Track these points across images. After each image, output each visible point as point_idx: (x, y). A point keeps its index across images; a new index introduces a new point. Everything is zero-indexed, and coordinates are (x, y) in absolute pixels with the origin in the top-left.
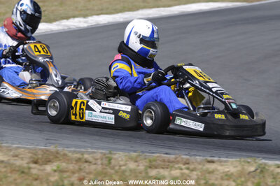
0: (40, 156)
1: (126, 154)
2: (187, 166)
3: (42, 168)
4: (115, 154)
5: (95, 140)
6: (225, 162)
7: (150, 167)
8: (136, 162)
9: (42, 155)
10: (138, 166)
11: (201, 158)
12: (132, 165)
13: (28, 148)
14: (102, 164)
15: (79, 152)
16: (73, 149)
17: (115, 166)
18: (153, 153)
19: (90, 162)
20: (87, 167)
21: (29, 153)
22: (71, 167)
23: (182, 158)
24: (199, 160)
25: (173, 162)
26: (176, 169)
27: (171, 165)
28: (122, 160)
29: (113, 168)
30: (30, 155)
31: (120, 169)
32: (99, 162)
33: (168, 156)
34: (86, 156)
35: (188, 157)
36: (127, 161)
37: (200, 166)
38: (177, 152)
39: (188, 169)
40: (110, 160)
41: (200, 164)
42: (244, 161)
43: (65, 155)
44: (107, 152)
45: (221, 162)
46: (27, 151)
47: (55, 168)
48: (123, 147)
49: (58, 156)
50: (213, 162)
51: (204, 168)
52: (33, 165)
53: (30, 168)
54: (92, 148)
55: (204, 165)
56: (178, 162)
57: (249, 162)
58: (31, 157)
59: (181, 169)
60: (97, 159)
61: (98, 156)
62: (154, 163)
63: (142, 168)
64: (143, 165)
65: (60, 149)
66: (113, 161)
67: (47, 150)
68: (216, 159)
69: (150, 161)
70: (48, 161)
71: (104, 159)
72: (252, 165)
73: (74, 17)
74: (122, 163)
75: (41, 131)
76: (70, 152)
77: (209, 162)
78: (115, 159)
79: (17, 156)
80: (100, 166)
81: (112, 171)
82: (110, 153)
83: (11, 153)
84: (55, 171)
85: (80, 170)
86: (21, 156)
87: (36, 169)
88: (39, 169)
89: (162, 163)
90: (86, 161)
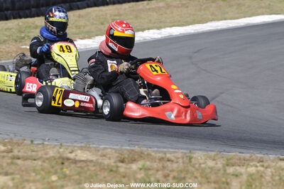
0: (126, 156)
1: (206, 153)
2: (261, 163)
3: (128, 167)
4: (194, 153)
7: (228, 165)
8: (214, 160)
9: (128, 155)
10: (216, 164)
11: (274, 156)
12: (211, 163)
13: (114, 149)
14: (183, 163)
15: (162, 152)
16: (156, 149)
17: (196, 164)
19: (172, 161)
20: (170, 165)
21: (116, 152)
22: (155, 165)
23: (257, 157)
24: (272, 158)
25: (248, 160)
26: (252, 166)
27: (247, 163)
28: (201, 159)
29: (194, 166)
30: (117, 155)
31: (200, 167)
32: (181, 160)
33: (243, 155)
34: (168, 155)
35: (262, 155)
36: (206, 159)
37: (274, 164)
38: (252, 151)
39: (263, 166)
40: (191, 158)
41: (273, 162)
43: (149, 155)
44: (188, 151)
46: (113, 151)
47: (140, 167)
48: (199, 147)
49: (143, 155)
51: (278, 165)
52: (120, 164)
53: (117, 167)
54: (172, 148)
55: (277, 163)
56: (253, 160)
58: (117, 157)
59: (257, 166)
60: (178, 158)
61: (179, 154)
62: (231, 161)
63: (220, 165)
64: (221, 163)
65: (144, 149)
66: (193, 160)
67: (133, 150)
69: (228, 160)
70: (133, 161)
71: (185, 159)
73: (149, 29)
74: (201, 161)
75: (124, 133)
76: (154, 151)
77: (281, 160)
78: (195, 158)
79: (104, 156)
80: (181, 164)
81: (193, 169)
82: (190, 152)
83: (100, 153)
84: (141, 169)
85: (164, 167)
86: (108, 156)
87: (123, 168)
88: (126, 168)
89: (238, 162)
90: (169, 160)
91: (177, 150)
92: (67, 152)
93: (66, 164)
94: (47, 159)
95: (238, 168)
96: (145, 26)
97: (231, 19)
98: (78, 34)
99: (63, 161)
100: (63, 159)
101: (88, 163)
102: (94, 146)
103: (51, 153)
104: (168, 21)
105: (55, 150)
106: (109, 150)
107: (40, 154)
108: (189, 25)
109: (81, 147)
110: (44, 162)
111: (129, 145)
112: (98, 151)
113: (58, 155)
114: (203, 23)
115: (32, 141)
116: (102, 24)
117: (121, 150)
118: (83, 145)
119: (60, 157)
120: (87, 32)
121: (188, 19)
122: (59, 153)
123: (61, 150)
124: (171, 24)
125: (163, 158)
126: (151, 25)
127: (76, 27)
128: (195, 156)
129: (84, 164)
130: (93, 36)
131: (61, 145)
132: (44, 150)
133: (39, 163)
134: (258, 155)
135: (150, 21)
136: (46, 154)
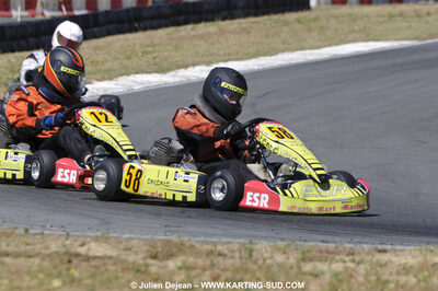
0: (160, 249)
1: (272, 243)
2: (351, 257)
3: (162, 264)
4: (256, 244)
5: (229, 225)
6: (401, 251)
7: (304, 260)
8: (284, 253)
9: (163, 249)
10: (288, 258)
11: (370, 246)
12: (280, 258)
13: (144, 239)
14: (241, 258)
15: (211, 243)
16: (202, 239)
17: (258, 259)
19: (225, 256)
20: (221, 261)
21: (145, 244)
22: (200, 262)
23: (345, 248)
24: (366, 249)
25: (333, 252)
26: (337, 261)
27: (330, 257)
28: (267, 252)
29: (255, 262)
30: (147, 248)
31: (264, 263)
32: (237, 255)
33: (326, 245)
34: (219, 248)
35: (352, 246)
37: (369, 258)
38: (338, 239)
39: (353, 261)
40: (251, 252)
41: (368, 253)
42: (426, 250)
43: (192, 247)
44: (247, 241)
45: (395, 251)
46: (142, 243)
47: (180, 264)
48: (265, 234)
49: (183, 248)
50: (385, 251)
51: (374, 260)
52: (151, 261)
53: (147, 265)
54: (226, 236)
55: (373, 256)
56: (339, 253)
57: (432, 251)
58: (148, 251)
59: (344, 262)
60: (233, 251)
61: (236, 247)
62: (308, 255)
63: (292, 261)
64: (295, 258)
65: (186, 239)
66: (255, 254)
67: (169, 241)
68: (389, 247)
69: (303, 253)
70: (170, 256)
71: (243, 252)
73: (194, 65)
74: (266, 255)
76: (197, 242)
77: (379, 251)
78: (257, 251)
79: (129, 249)
80: (238, 260)
81: (254, 267)
82: (251, 242)
83: (122, 246)
84: (180, 268)
85: (213, 265)
86: (134, 249)
87: (155, 266)
88: (159, 267)
89: (319, 255)
90: (220, 254)
91: (232, 240)
92: (76, 244)
93: (75, 262)
94: (48, 255)
95: (318, 264)
96: (189, 61)
97: (310, 48)
98: (94, 73)
99: (71, 258)
100: (71, 255)
101: (106, 261)
102: (115, 235)
103: (54, 247)
104: (222, 52)
105: (60, 242)
106: (136, 241)
107: (38, 248)
108: (250, 58)
109: (97, 237)
110: (43, 260)
111: (165, 234)
112: (121, 242)
113: (63, 250)
114: (272, 55)
115: (27, 230)
116: (129, 58)
118: (99, 234)
119: (65, 253)
120: (107, 71)
121: (251, 50)
122: (65, 246)
123: (68, 242)
124: (226, 58)
125: (212, 252)
126: (197, 59)
127: (92, 62)
128: (257, 247)
129: (101, 262)
130: (116, 77)
131: (68, 235)
132: (44, 242)
133: (37, 261)
134: (347, 245)
135: (196, 53)
136: (47, 248)
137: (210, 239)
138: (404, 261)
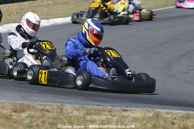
0: (18, 108)
1: (72, 106)
2: (110, 113)
3: (19, 115)
4: (65, 106)
5: (53, 97)
6: (135, 110)
7: (87, 114)
8: (78, 110)
9: (20, 107)
10: (80, 113)
11: (119, 108)
12: (76, 113)
14: (57, 112)
15: (43, 105)
16: (39, 103)
17: (65, 113)
18: (89, 105)
19: (49, 111)
20: (48, 114)
22: (38, 114)
23: (107, 109)
24: (118, 110)
25: (101, 111)
26: (103, 115)
27: (100, 112)
28: (70, 110)
29: (64, 115)
30: (12, 107)
31: (68, 115)
32: (55, 111)
33: (99, 107)
34: (47, 107)
35: (111, 108)
36: (73, 110)
37: (119, 114)
38: (104, 104)
39: (111, 115)
40: (62, 110)
41: (118, 112)
42: (146, 110)
43: (34, 107)
44: (60, 104)
45: (132, 110)
46: (10, 104)
47: (27, 115)
48: (70, 101)
49: (30, 107)
50: (126, 111)
51: (121, 114)
52: (13, 113)
53: (11, 115)
54: (51, 102)
56: (105, 111)
57: (149, 111)
58: (13, 108)
59: (107, 115)
60: (54, 109)
61: (55, 107)
62: (90, 112)
63: (82, 114)
64: (83, 113)
65: (31, 103)
66: (64, 111)
67: (23, 104)
68: (128, 109)
69: (87, 110)
70: (23, 111)
71: (58, 109)
72: (151, 113)
74: (69, 111)
75: (20, 91)
76: (37, 104)
77: (124, 111)
78: (65, 109)
79: (3, 107)
80: (56, 114)
81: (63, 117)
82: (62, 105)
84: (28, 117)
85: (43, 116)
86: (6, 108)
87: (15, 116)
88: (17, 116)
89: (95, 112)
90: (47, 111)
91: (53, 104)
95: (94, 116)
104: (55, 14)
106: (7, 104)
111: (22, 100)
116: (10, 15)
117: (15, 103)
121: (68, 13)
124: (56, 16)
125: (43, 109)
128: (65, 108)
134: (109, 107)
137: (43, 103)
138: (135, 116)
